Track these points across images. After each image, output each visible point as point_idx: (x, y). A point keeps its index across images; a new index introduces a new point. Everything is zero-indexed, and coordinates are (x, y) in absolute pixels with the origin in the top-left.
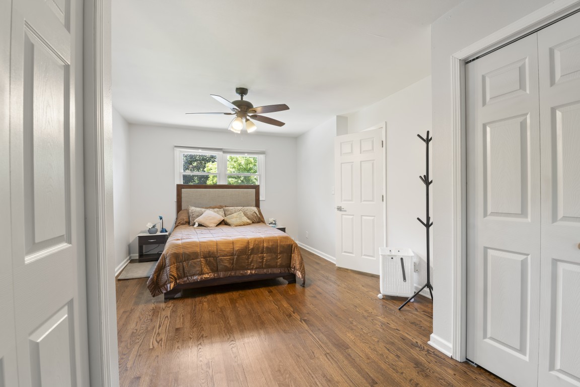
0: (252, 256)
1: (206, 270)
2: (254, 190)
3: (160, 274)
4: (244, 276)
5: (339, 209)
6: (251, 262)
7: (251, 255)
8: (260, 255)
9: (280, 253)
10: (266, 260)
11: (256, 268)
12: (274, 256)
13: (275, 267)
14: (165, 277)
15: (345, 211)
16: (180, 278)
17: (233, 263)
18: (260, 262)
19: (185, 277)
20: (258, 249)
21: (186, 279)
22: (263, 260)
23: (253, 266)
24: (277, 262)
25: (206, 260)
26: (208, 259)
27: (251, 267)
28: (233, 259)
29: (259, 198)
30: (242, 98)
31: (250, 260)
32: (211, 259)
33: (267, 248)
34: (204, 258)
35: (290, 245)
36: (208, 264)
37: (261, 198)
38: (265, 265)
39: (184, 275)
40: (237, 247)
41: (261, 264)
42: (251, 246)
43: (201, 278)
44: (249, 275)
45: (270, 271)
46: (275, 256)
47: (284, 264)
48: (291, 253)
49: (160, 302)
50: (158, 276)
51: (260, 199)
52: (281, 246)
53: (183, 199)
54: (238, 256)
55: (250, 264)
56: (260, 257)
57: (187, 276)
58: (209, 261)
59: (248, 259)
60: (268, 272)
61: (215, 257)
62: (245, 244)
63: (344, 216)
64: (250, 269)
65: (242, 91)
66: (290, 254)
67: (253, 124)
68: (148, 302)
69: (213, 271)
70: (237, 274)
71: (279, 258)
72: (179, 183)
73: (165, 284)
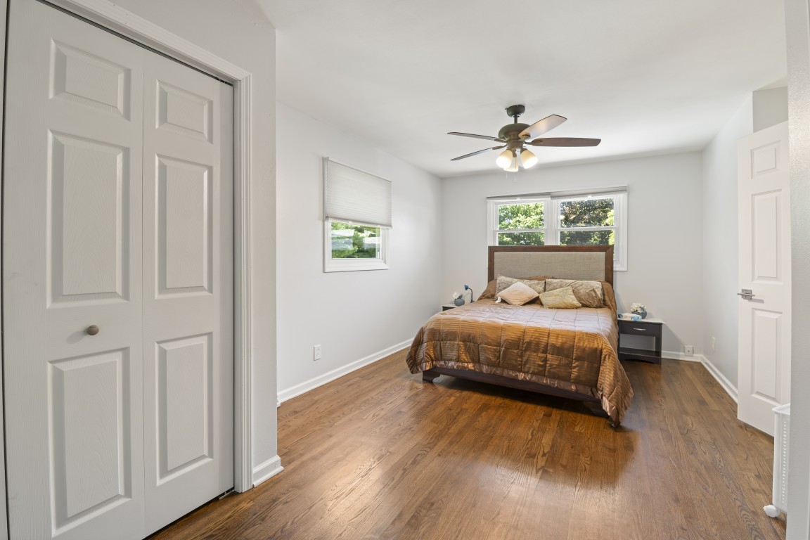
0: (528, 353)
1: (463, 357)
2: (603, 254)
3: (417, 349)
4: (515, 380)
5: (747, 295)
6: (526, 362)
7: (526, 351)
8: (541, 355)
9: (578, 359)
10: (551, 365)
11: (533, 373)
12: (564, 361)
13: (567, 379)
14: (421, 354)
15: (762, 301)
16: (437, 360)
17: (499, 357)
18: (539, 365)
19: (442, 360)
20: (538, 344)
21: (442, 363)
22: (546, 364)
23: (529, 368)
24: (571, 373)
25: (465, 346)
26: (468, 344)
27: (526, 370)
28: (500, 352)
29: (612, 268)
30: (516, 121)
31: (525, 359)
32: (472, 345)
33: (554, 346)
34: (464, 341)
35: (596, 349)
36: (468, 350)
37: (616, 267)
38: (549, 372)
39: (442, 357)
40: (506, 336)
41: (541, 369)
42: (527, 339)
43: (458, 366)
44: (522, 380)
45: (556, 383)
46: (567, 362)
47: (583, 379)
48: (600, 365)
49: (416, 381)
50: (416, 351)
51: (614, 269)
52: (578, 348)
53: (496, 265)
54: (507, 349)
55: (525, 365)
56: (540, 357)
57: (444, 360)
58: (469, 347)
59: (521, 356)
60: (554, 384)
61: (477, 343)
62: (519, 334)
63: (758, 313)
64: (524, 372)
65: (516, 110)
66: (596, 365)
67: (531, 154)
68: (407, 378)
69: (473, 361)
70: (505, 375)
71: (575, 367)
72: (492, 245)
73: (421, 363)
